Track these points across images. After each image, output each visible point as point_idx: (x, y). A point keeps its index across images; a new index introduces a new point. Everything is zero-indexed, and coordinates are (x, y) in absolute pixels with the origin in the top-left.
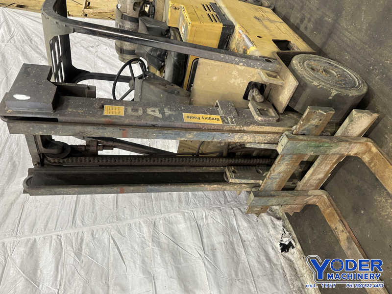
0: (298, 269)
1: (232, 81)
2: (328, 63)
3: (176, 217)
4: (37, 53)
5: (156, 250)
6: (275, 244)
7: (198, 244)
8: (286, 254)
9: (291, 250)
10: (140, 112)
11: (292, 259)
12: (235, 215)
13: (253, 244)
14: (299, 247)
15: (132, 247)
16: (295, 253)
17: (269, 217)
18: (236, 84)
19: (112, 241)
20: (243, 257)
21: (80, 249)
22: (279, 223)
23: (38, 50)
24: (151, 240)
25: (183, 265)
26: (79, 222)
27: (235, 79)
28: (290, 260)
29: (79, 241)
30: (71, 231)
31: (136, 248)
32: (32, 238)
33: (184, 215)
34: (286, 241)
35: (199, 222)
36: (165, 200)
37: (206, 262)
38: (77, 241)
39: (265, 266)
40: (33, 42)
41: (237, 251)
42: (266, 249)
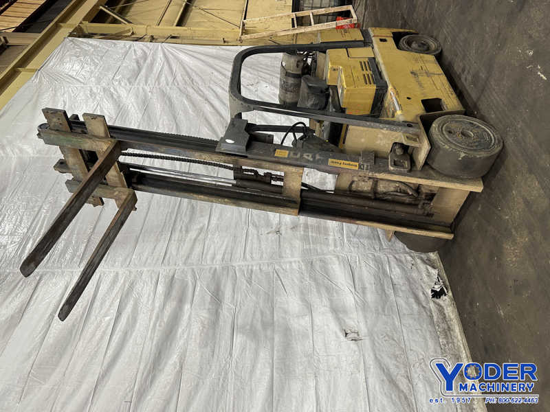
0: (447, 315)
1: (378, 142)
2: (470, 123)
3: (331, 259)
4: (200, 95)
5: (313, 284)
6: (427, 290)
7: (350, 282)
8: (437, 300)
9: (443, 297)
10: (299, 156)
11: (443, 305)
12: (389, 262)
13: (403, 288)
14: (450, 294)
15: (293, 280)
16: (446, 301)
17: (425, 265)
18: (382, 144)
19: (275, 275)
20: (392, 297)
21: (251, 278)
22: (434, 272)
23: (200, 92)
24: (308, 276)
25: (335, 298)
26: (248, 257)
27: (381, 140)
28: (441, 306)
29: (250, 271)
30: (243, 263)
31: (296, 280)
32: (214, 267)
33: (338, 258)
34: (437, 288)
35: (352, 265)
36: (321, 244)
37: (356, 297)
38: (248, 272)
39: (413, 308)
40: (195, 84)
41: (387, 292)
42: (417, 293)
